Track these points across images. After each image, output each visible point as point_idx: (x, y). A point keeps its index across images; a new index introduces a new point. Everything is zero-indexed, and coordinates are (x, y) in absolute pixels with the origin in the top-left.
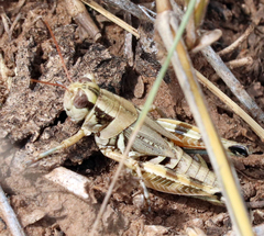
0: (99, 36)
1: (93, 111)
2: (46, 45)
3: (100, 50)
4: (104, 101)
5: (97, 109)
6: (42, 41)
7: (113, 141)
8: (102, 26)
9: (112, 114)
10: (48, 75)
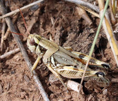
0: (91, 23)
1: (38, 47)
2: (69, 29)
3: (89, 29)
4: (43, 42)
5: (40, 46)
6: (67, 27)
7: (49, 60)
8: (94, 19)
9: (46, 48)
10: (67, 42)
